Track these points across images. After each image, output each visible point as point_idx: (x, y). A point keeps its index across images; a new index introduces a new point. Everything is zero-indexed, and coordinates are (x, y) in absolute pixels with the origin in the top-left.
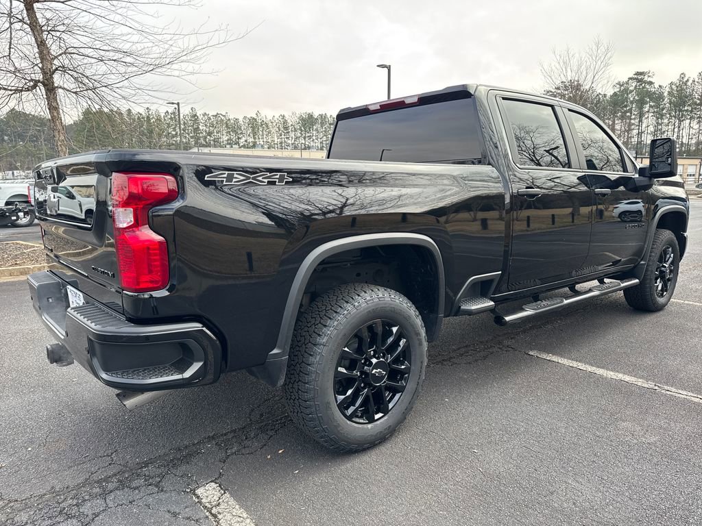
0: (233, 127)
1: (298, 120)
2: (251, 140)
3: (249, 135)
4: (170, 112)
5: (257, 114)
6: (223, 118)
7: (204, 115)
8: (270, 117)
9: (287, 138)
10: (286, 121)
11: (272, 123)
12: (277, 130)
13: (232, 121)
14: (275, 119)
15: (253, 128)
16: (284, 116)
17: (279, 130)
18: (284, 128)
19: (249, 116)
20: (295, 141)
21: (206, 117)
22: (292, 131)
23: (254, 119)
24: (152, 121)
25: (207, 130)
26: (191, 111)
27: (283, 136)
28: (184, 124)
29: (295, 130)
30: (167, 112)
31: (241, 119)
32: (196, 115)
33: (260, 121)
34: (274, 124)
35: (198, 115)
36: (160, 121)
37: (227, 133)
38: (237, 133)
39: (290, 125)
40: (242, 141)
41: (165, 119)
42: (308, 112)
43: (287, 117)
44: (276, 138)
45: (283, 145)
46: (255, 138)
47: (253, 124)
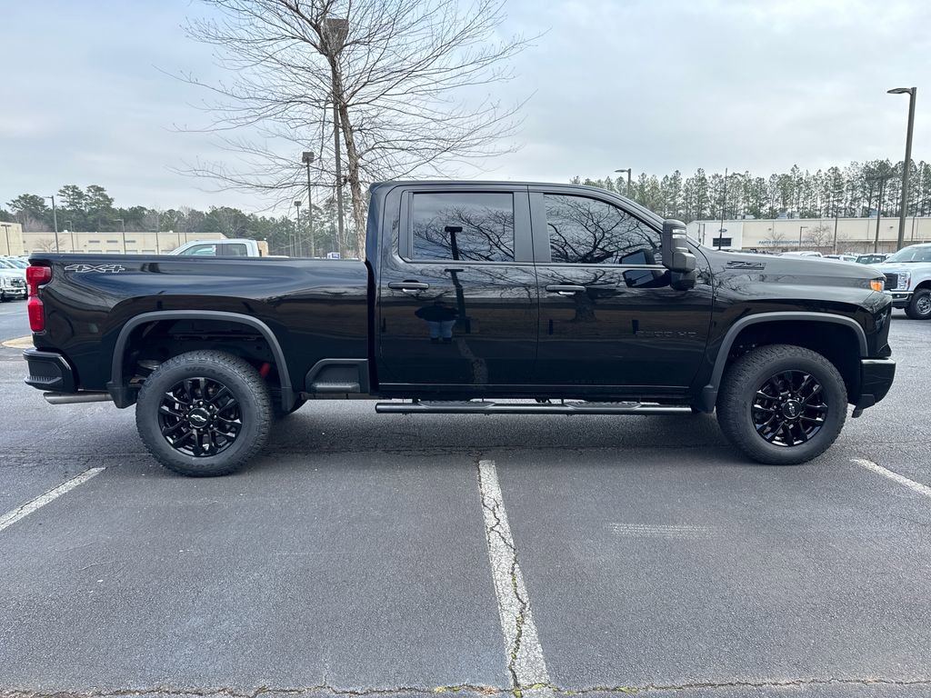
0: (755, 191)
1: (859, 173)
2: (779, 206)
3: (777, 200)
4: (670, 177)
5: (793, 170)
6: (740, 179)
7: (714, 177)
8: (813, 173)
9: (838, 201)
10: (839, 175)
11: (815, 180)
12: (823, 189)
13: (753, 183)
14: (822, 174)
15: (784, 190)
16: (836, 169)
17: (827, 190)
18: (835, 186)
19: (779, 174)
20: (851, 204)
21: (717, 179)
22: (847, 189)
23: (787, 176)
24: (646, 190)
25: (718, 196)
26: (697, 173)
27: (831, 199)
28: (687, 190)
29: (854, 188)
30: (667, 176)
31: (767, 179)
32: (703, 178)
33: (796, 179)
34: (819, 182)
35: (707, 177)
36: (656, 188)
37: (744, 199)
38: (758, 198)
39: (845, 181)
40: (764, 208)
41: (662, 187)
42: (880, 159)
43: (841, 170)
44: (819, 202)
45: (830, 211)
46: (785, 204)
47: (785, 185)
